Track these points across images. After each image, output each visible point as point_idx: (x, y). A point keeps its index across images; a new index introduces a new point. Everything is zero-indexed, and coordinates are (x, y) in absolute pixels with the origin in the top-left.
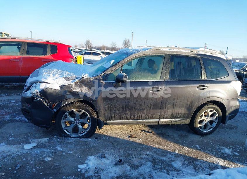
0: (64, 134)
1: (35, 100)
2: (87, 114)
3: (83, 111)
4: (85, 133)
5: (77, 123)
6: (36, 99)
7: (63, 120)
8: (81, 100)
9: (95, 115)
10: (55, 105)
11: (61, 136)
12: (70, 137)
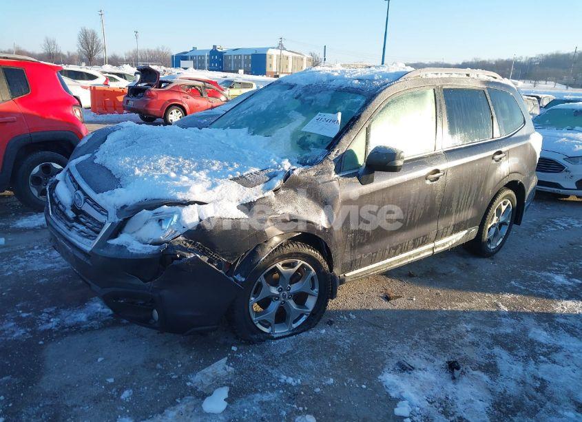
0: (256, 336)
1: (176, 262)
2: (310, 266)
3: (300, 262)
4: (305, 316)
5: (284, 296)
6: (180, 259)
7: (252, 299)
8: (298, 234)
9: (325, 266)
10: (237, 261)
11: (250, 342)
12: (273, 339)
